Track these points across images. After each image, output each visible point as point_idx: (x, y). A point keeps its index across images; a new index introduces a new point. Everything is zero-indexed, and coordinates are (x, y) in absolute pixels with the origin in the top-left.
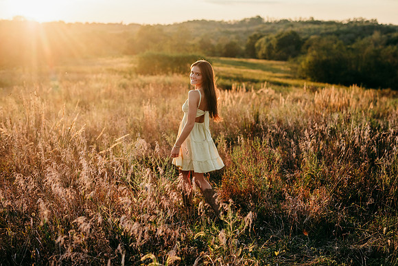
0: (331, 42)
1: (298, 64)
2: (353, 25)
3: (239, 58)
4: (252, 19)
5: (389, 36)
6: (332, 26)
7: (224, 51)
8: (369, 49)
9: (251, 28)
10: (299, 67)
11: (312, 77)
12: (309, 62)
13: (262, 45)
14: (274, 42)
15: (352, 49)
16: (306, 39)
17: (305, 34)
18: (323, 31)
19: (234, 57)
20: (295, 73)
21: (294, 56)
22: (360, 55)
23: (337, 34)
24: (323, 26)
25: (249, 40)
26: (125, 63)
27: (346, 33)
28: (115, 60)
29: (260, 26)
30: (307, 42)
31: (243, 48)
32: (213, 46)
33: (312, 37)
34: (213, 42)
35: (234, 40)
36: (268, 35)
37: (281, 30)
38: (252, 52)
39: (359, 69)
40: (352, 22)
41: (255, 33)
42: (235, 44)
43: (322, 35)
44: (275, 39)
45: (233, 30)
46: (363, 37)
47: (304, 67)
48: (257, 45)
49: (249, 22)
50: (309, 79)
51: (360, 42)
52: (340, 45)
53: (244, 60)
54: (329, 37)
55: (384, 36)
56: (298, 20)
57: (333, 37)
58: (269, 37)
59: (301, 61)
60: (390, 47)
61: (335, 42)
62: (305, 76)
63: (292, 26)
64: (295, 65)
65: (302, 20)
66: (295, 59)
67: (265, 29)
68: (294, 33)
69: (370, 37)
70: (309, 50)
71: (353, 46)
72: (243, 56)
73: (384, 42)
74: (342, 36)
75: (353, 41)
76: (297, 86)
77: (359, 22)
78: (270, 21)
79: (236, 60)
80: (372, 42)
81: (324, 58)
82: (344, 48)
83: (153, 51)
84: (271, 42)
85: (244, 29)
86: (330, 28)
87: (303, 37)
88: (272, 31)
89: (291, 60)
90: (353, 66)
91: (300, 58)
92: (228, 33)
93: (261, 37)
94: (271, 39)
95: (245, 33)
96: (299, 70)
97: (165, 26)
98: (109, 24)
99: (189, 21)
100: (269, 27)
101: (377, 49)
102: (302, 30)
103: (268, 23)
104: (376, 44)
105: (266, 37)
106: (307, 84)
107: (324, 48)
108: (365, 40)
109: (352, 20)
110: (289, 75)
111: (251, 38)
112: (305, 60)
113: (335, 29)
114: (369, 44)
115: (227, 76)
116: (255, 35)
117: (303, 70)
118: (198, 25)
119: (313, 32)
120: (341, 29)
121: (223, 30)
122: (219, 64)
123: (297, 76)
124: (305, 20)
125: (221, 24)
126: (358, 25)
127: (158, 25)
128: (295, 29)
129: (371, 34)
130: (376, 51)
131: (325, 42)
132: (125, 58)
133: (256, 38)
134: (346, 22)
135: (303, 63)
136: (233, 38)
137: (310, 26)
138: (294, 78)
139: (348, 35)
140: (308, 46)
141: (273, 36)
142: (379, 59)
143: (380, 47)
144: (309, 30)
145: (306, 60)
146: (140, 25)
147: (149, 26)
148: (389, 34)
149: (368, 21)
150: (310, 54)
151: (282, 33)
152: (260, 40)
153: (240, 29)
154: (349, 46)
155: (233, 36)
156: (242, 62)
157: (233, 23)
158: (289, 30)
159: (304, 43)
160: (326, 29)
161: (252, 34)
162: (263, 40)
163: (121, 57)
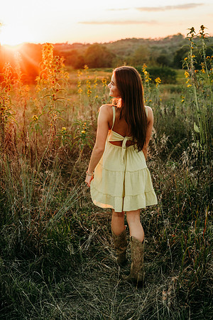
4: (174, 36)
9: (175, 44)
29: (181, 42)
31: (172, 60)
45: (159, 45)
49: (172, 39)
85: (168, 45)
92: (155, 48)
95: (170, 48)
98: (56, 44)
99: (122, 40)
111: (178, 52)
118: (130, 43)
121: (151, 46)
125: (149, 41)
136: (160, 52)
146: (82, 44)
153: (166, 45)
157: (158, 40)
161: (175, 50)
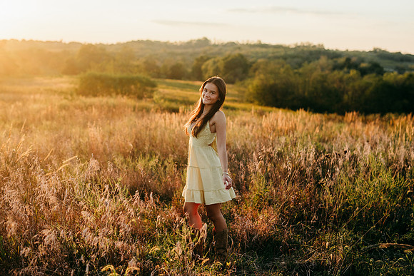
0: (278, 66)
1: (245, 87)
2: (300, 49)
3: (185, 80)
4: (199, 41)
5: (335, 62)
6: (279, 50)
7: (170, 73)
8: (317, 74)
9: (197, 50)
10: (247, 90)
11: (260, 101)
12: (257, 86)
13: (209, 67)
14: (221, 65)
15: (300, 74)
16: (254, 63)
17: (253, 57)
18: (270, 55)
19: (180, 79)
20: (242, 96)
21: (241, 80)
22: (307, 79)
23: (285, 58)
24: (271, 50)
25: (195, 62)
26: (66, 83)
27: (293, 57)
28: (54, 80)
29: (207, 48)
30: (254, 65)
31: (190, 70)
32: (158, 67)
33: (260, 61)
34: (159, 64)
35: (180, 62)
36: (215, 57)
37: (228, 53)
38: (198, 74)
39: (306, 94)
40: (299, 47)
41: (202, 55)
42: (181, 66)
43: (269, 58)
44: (222, 62)
45: (179, 51)
46: (310, 62)
47: (251, 91)
48: (203, 67)
49: (196, 44)
50: (257, 102)
51: (307, 67)
52: (287, 69)
53: (190, 82)
54: (277, 61)
55: (330, 61)
56: (245, 43)
57: (281, 61)
58: (216, 60)
59: (248, 85)
60: (336, 72)
61: (283, 67)
62: (252, 100)
63: (239, 48)
64: (242, 89)
65: (249, 43)
66: (242, 82)
67: (211, 51)
68: (241, 56)
69: (316, 62)
70: (257, 73)
71: (301, 70)
72: (189, 78)
73: (331, 67)
74: (289, 60)
75: (300, 65)
76: (244, 110)
77: (306, 47)
78: (217, 43)
79: (182, 82)
80: (318, 67)
81: (272, 82)
82: (291, 73)
83: (95, 71)
84: (218, 64)
85: (190, 50)
86: (277, 52)
87: (251, 60)
88: (219, 53)
89: (238, 83)
90: (300, 91)
91: (248, 81)
92: (173, 54)
93: (208, 59)
94: (218, 61)
95: (191, 55)
96: (247, 93)
97: (107, 45)
98: (47, 42)
99: (133, 41)
100: (216, 50)
101: (324, 73)
102: (250, 54)
103: (215, 46)
104: (323, 69)
105: (213, 60)
106: (254, 108)
107: (271, 73)
108: (312, 65)
109: (299, 44)
110: (237, 99)
111: (197, 60)
112: (252, 84)
113: (282, 54)
114: (315, 69)
115: (173, 98)
116: (202, 58)
117: (250, 94)
118: (143, 46)
119: (260, 55)
120: (289, 53)
121: (168, 51)
122: (164, 86)
123: (244, 100)
124: (252, 43)
125: (166, 45)
126: (305, 49)
127: (101, 44)
128: (243, 52)
129: (318, 58)
130: (322, 76)
131: (272, 66)
132: (66, 78)
133: (203, 60)
134: (293, 46)
135: (250, 87)
136: (179, 60)
137: (258, 49)
138: (241, 102)
139: (296, 60)
140: (255, 70)
141: (220, 58)
142: (326, 84)
143: (327, 72)
144: (257, 53)
145: (254, 83)
146: (81, 44)
147: (90, 45)
148: (335, 59)
149: (314, 46)
150: (258, 77)
151: (229, 56)
152: (208, 62)
153: (187, 50)
154: (296, 71)
155: (179, 58)
156: (187, 85)
157: (179, 44)
158: (237, 52)
159: (251, 66)
160: (273, 53)
161: (199, 57)
162: (210, 62)
163: (61, 77)
